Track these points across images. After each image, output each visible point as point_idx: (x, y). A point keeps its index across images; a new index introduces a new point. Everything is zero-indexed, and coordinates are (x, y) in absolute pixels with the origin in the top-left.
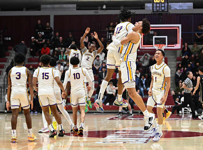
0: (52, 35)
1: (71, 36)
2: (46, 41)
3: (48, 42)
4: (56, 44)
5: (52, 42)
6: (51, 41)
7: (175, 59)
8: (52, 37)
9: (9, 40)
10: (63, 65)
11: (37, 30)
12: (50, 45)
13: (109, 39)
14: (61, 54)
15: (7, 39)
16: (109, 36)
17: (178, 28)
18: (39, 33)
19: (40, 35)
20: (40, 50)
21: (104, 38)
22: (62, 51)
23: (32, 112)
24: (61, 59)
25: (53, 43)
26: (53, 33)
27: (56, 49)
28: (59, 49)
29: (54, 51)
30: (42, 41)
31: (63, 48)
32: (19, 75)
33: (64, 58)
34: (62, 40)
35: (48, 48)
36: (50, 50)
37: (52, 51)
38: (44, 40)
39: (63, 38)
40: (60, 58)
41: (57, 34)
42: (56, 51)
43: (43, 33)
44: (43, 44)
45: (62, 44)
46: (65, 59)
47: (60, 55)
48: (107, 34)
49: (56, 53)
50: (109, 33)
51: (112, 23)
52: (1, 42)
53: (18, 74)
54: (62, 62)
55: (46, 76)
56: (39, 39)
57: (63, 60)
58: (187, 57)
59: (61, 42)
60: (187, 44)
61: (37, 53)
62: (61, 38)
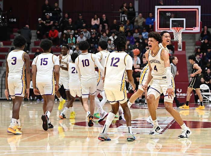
0: (61, 17)
1: (81, 17)
2: (54, 23)
3: (56, 24)
4: (64, 26)
5: (61, 23)
6: (59, 23)
7: (194, 44)
8: (61, 19)
9: (14, 21)
10: (73, 48)
11: (44, 11)
12: (58, 27)
13: (122, 21)
14: (70, 37)
15: (12, 20)
16: (123, 18)
17: (197, 10)
18: (46, 14)
19: (48, 16)
20: (48, 32)
21: (116, 20)
22: (72, 34)
23: (38, 100)
24: (71, 42)
25: (62, 25)
26: (61, 14)
27: (65, 31)
28: (68, 32)
29: (63, 33)
30: (49, 23)
31: (73, 31)
32: (15, 61)
33: (74, 41)
34: (72, 22)
35: (56, 31)
36: (58, 32)
37: (60, 33)
38: (52, 22)
39: (72, 19)
40: (69, 42)
41: (66, 15)
42: (65, 33)
43: (51, 15)
44: (50, 27)
45: (71, 26)
46: (74, 43)
47: (69, 39)
48: (120, 15)
49: (65, 36)
50: (123, 15)
51: (126, 4)
52: (6, 24)
53: (14, 59)
54: (71, 46)
55: (44, 61)
56: (47, 21)
57: (72, 44)
58: (206, 41)
59: (70, 24)
60: (207, 27)
61: (45, 36)
62: (70, 19)
